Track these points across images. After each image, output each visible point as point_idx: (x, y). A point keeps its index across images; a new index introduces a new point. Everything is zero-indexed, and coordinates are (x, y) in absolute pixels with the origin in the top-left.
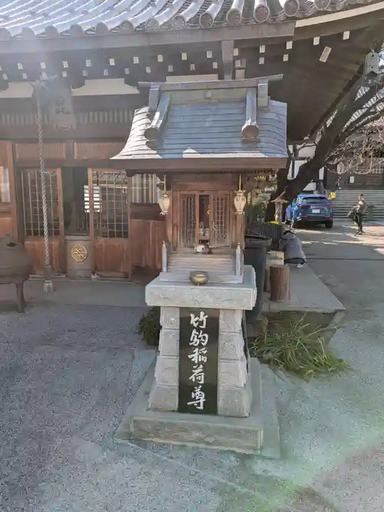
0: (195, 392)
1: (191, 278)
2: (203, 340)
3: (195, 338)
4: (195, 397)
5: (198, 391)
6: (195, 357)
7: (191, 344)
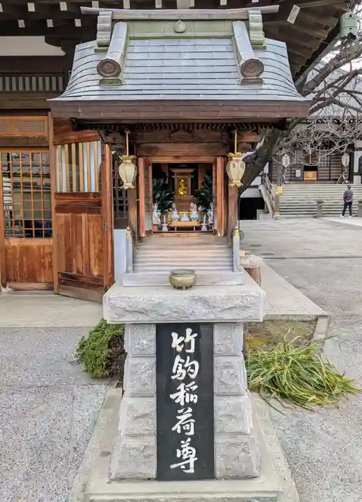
0: (181, 449)
1: (171, 279)
2: (192, 371)
3: (180, 368)
4: (182, 456)
5: (186, 446)
6: (180, 396)
7: (173, 377)
